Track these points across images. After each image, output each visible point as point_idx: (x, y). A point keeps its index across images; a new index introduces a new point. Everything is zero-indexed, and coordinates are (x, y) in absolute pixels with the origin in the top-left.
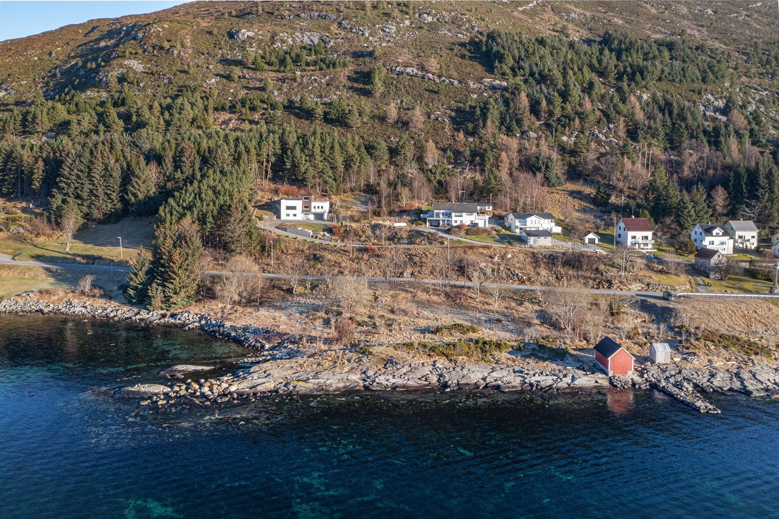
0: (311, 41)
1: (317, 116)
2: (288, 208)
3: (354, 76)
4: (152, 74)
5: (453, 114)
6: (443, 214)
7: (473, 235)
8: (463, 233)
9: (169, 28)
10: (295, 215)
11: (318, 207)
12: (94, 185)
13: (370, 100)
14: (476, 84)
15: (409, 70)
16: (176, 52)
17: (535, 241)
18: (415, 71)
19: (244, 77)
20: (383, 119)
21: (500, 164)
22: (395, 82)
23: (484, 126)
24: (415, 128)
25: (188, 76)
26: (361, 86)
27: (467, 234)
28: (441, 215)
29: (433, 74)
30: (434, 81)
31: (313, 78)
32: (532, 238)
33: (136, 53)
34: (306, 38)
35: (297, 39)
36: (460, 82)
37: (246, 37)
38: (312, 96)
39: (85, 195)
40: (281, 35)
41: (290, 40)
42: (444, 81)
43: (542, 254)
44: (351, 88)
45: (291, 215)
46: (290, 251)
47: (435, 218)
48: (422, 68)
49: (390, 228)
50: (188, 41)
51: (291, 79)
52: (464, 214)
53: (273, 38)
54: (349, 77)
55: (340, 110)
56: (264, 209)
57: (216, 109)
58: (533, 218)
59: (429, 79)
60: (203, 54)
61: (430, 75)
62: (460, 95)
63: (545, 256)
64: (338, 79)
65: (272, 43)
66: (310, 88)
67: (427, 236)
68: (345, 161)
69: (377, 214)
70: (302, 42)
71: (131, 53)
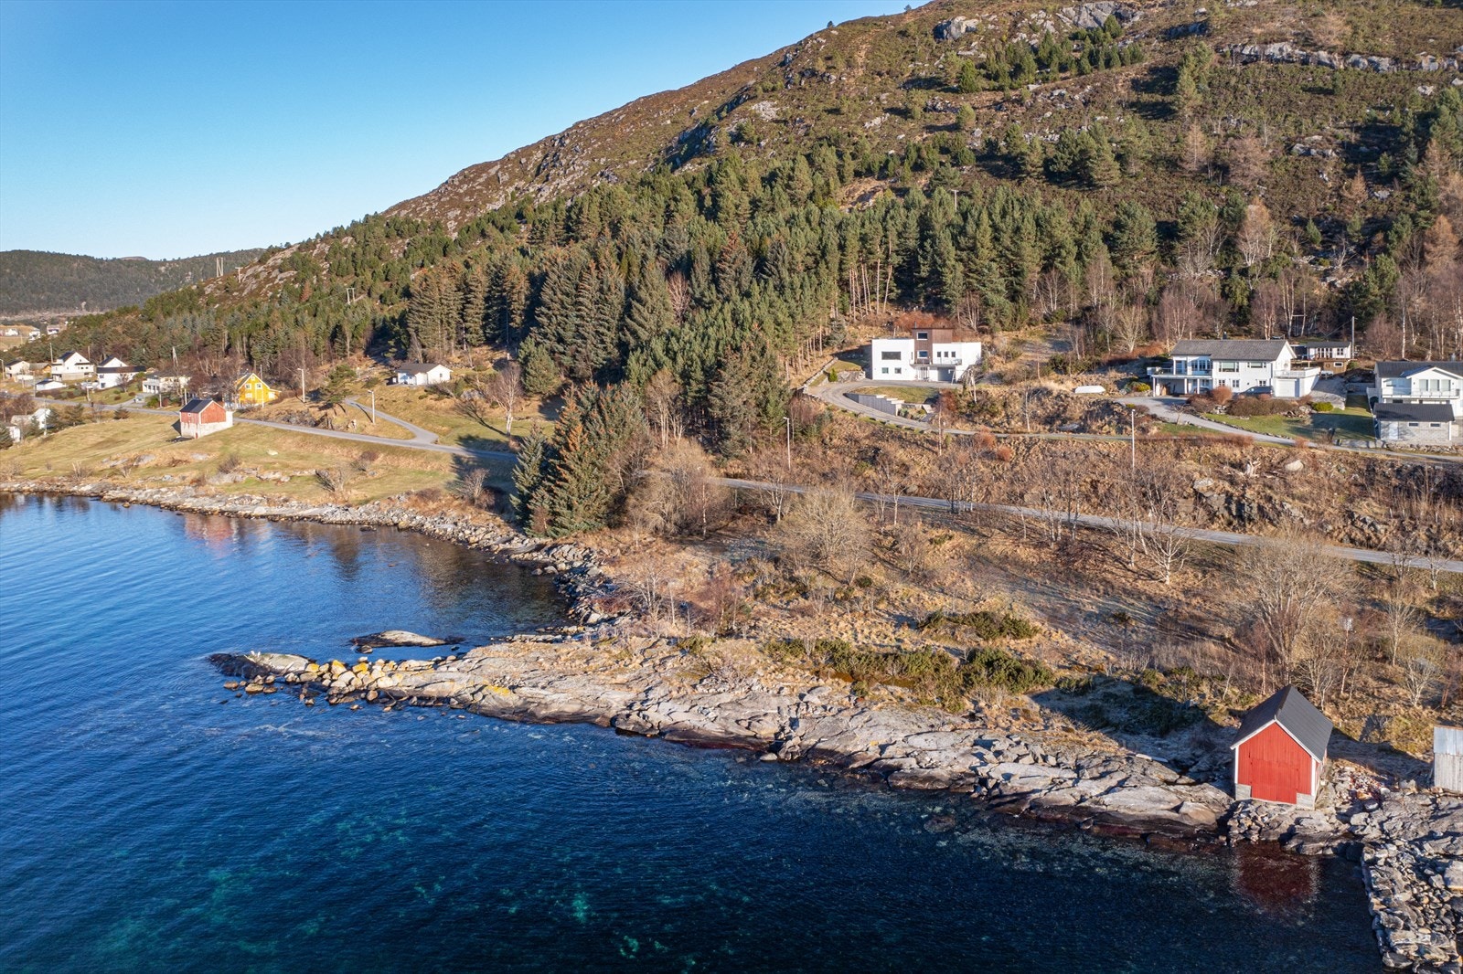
0: (1096, 20)
1: (1029, 168)
2: (886, 356)
3: (1148, 78)
4: (785, 122)
5: (1354, 137)
6: (1194, 366)
7: (1246, 414)
8: (1219, 411)
9: (838, 37)
10: (899, 371)
11: (946, 354)
12: (582, 317)
13: (1168, 125)
14: (1440, 60)
15: (1273, 49)
16: (834, 77)
17: (1401, 433)
18: (1288, 48)
19: (934, 108)
20: (1173, 164)
21: (1429, 246)
22: (1233, 81)
23: (1422, 156)
24: (1244, 176)
25: (839, 118)
26: (1159, 98)
27: (1229, 411)
28: (1189, 368)
29: (1331, 50)
30: (1332, 66)
31: (1056, 93)
32: (1395, 425)
33: (773, 89)
34: (1085, 15)
35: (1066, 19)
36: (1396, 60)
37: (963, 30)
38: (1047, 131)
39: (568, 335)
40: (1033, 16)
41: (1049, 24)
42: (1355, 64)
43: (1392, 466)
44: (1132, 105)
45: (892, 371)
46: (835, 441)
47: (1174, 376)
48: (1306, 41)
49: (1058, 396)
50: (863, 53)
51: (1013, 102)
52: (1243, 365)
53: (1015, 24)
54: (1134, 81)
55: (1076, 151)
56: (850, 360)
57: (858, 174)
58: (1430, 374)
59: (1320, 63)
60: (880, 74)
61: (1323, 55)
62: (1390, 91)
63: (1399, 471)
64: (1110, 89)
65: (1012, 35)
66: (1048, 114)
67: (1119, 414)
68: (1045, 258)
69: (1059, 367)
70: (1076, 24)
71: (765, 91)
